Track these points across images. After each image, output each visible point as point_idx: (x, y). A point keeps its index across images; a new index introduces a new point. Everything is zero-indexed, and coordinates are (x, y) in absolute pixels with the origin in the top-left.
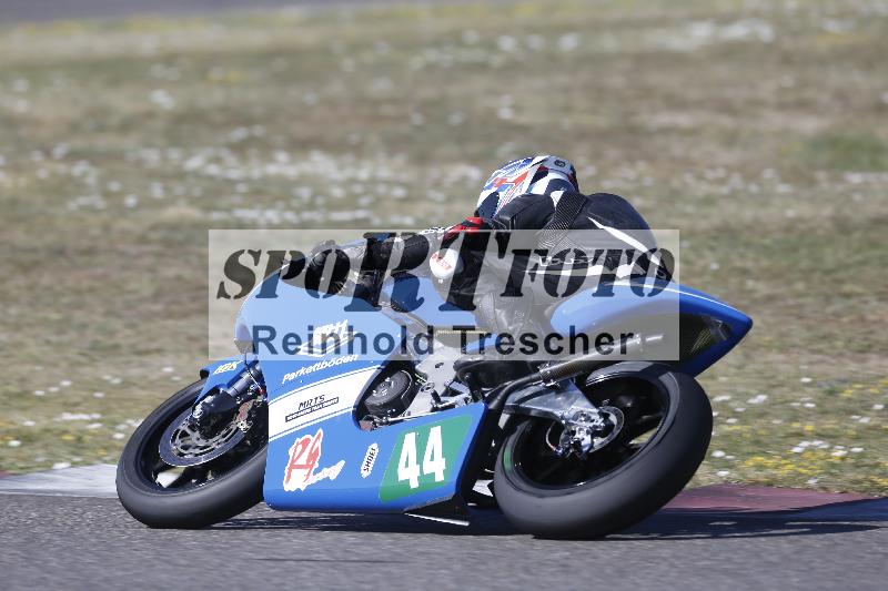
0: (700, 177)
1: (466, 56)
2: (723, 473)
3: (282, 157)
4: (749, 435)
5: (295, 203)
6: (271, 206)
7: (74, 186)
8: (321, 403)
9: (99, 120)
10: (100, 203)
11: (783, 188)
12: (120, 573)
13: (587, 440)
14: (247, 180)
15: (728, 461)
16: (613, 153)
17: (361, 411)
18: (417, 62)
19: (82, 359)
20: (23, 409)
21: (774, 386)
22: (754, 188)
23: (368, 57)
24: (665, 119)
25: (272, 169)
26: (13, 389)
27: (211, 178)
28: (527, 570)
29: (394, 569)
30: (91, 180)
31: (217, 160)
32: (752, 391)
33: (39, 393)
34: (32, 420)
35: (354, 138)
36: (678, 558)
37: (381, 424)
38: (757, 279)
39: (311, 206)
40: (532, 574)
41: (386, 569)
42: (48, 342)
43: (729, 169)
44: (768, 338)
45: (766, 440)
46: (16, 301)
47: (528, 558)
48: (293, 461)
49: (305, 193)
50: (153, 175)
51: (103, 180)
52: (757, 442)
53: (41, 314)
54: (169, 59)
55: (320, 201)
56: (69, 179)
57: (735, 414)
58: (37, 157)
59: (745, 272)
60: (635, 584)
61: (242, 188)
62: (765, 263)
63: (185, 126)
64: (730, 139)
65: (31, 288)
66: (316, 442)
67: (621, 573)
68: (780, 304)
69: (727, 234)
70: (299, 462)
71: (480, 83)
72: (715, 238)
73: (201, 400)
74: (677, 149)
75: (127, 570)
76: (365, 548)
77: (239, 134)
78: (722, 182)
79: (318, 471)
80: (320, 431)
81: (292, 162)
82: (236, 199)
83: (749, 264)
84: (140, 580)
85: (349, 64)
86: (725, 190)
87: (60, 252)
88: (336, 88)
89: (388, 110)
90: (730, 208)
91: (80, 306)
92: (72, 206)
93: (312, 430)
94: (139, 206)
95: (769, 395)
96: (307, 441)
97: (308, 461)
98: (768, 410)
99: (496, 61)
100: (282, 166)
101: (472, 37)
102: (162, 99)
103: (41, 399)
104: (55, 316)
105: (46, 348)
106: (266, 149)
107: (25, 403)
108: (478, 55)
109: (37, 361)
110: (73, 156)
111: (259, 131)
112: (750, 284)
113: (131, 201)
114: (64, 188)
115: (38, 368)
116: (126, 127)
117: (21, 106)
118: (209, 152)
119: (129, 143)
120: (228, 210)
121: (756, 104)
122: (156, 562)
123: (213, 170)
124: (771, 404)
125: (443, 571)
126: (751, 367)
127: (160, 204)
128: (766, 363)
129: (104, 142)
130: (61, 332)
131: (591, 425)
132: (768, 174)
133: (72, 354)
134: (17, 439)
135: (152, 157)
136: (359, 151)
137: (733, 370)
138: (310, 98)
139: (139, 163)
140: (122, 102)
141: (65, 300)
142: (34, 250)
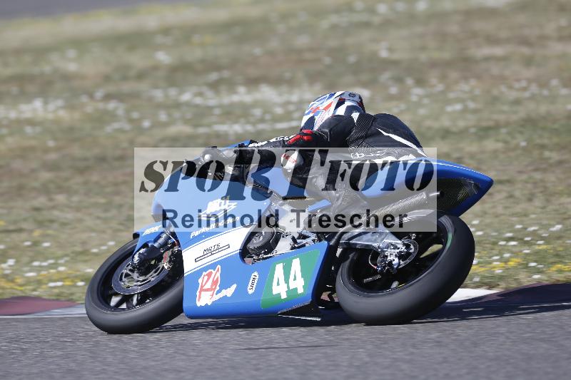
0: (511, 87)
1: (356, 18)
2: (536, 277)
3: (242, 89)
4: (551, 251)
5: (252, 119)
6: (236, 122)
7: (109, 117)
8: (218, 248)
9: (124, 73)
10: (127, 127)
11: (564, 91)
12: (153, 363)
13: (396, 261)
14: (220, 106)
15: (539, 269)
16: (454, 75)
17: (245, 252)
18: (325, 24)
19: (121, 227)
20: (86, 261)
21: (565, 219)
22: (545, 92)
23: (293, 23)
24: (487, 51)
25: (235, 98)
26: (78, 249)
27: (197, 106)
28: (414, 346)
29: (329, 351)
30: (120, 112)
31: (200, 94)
32: (552, 223)
33: (95, 250)
34: (91, 268)
35: (287, 75)
36: (511, 332)
37: (259, 260)
38: (551, 150)
39: (262, 120)
40: (418, 349)
41: (323, 351)
42: (98, 218)
43: (529, 81)
44: (560, 188)
45: (563, 254)
46: (76, 192)
47: (414, 339)
48: (202, 287)
49: (257, 112)
50: (160, 106)
51: (128, 112)
52: (557, 255)
53: (93, 200)
54: (166, 31)
55: (268, 117)
56: (106, 112)
57: (542, 238)
58: (84, 99)
59: (543, 147)
60: (484, 351)
61: (217, 111)
62: (555, 140)
63: (178, 74)
64: (528, 62)
65: (86, 183)
66: (217, 274)
67: (475, 344)
68: (567, 165)
69: (530, 123)
70: (206, 287)
71: (365, 35)
72: (522, 126)
73: (138, 251)
74: (495, 70)
75: (157, 361)
76: (309, 338)
77: (214, 76)
78: (525, 89)
79: (219, 292)
80: (219, 266)
81: (249, 92)
82: (214, 119)
83: (546, 141)
84: (166, 367)
85: (281, 28)
86: (527, 94)
87: (102, 159)
88: (274, 44)
89: (308, 56)
90: (531, 106)
91: (117, 193)
92: (109, 129)
93: (213, 266)
94: (152, 127)
95: (563, 224)
96: (211, 273)
97: (212, 286)
98: (563, 234)
99: (376, 20)
100: (242, 95)
101: (359, 5)
102: (163, 57)
103: (96, 254)
104: (103, 201)
105: (98, 222)
106: (231, 86)
107: (87, 258)
108: (364, 17)
109: (92, 230)
110: (108, 97)
111: (226, 74)
112: (547, 154)
113: (146, 124)
114: (103, 118)
115: (93, 234)
116: (141, 76)
117: (72, 67)
118: (195, 89)
119: (143, 87)
120: (209, 125)
121: (543, 38)
122: (176, 355)
123: (198, 100)
124: (565, 230)
125: (361, 350)
126: (551, 207)
127: (166, 125)
128: (560, 204)
129: (127, 87)
130: (106, 211)
131: (398, 251)
132: (555, 82)
133: (114, 224)
134: (82, 281)
135: (158, 94)
136: (291, 83)
137: (540, 210)
138: (258, 51)
139: (150, 99)
140: (137, 60)
141: (108, 190)
142: (86, 159)
